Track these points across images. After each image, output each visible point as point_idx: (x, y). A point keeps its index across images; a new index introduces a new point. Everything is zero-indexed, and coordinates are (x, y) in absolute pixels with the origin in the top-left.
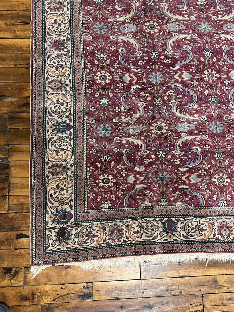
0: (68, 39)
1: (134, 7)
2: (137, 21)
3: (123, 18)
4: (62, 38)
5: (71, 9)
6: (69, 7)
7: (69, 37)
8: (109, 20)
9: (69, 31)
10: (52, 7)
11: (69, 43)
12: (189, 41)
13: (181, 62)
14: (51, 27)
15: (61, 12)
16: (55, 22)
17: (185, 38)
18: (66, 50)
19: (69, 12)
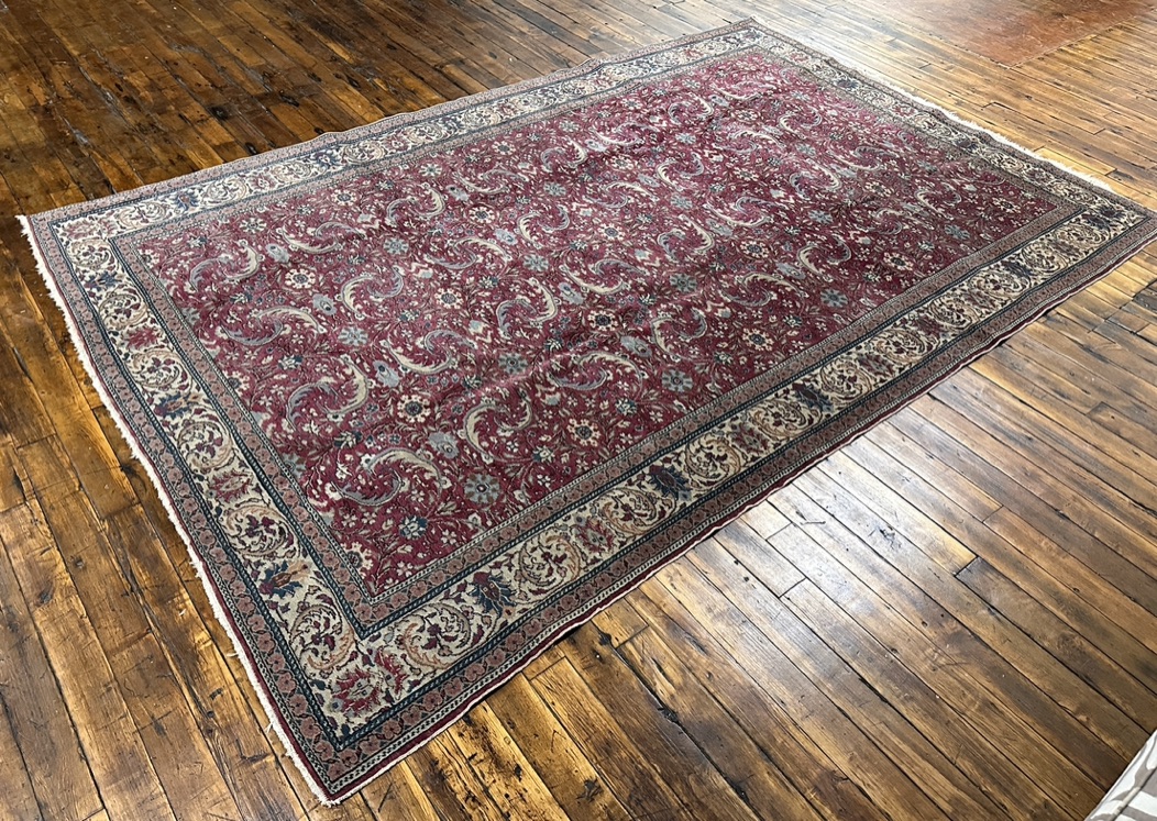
0: (905, 321)
1: (750, 278)
2: (766, 266)
3: (786, 283)
4: (913, 328)
5: (855, 344)
6: (854, 349)
7: (898, 322)
8: (807, 296)
9: (889, 327)
10: (884, 368)
11: (906, 317)
12: (722, 209)
13: (765, 204)
14: (916, 352)
15: (876, 353)
16: (900, 351)
17: (725, 214)
18: (921, 315)
19: (862, 344)
